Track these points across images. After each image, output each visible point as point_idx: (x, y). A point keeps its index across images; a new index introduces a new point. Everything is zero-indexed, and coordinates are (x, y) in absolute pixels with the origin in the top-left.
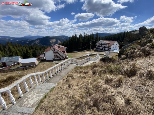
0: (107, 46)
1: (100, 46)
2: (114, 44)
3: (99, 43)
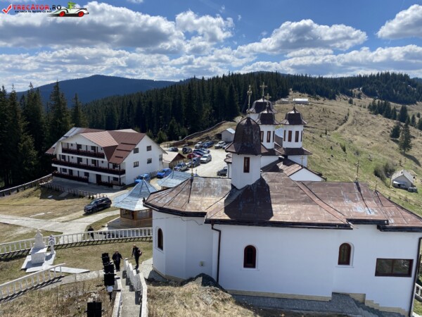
0: (105, 160)
1: (75, 161)
2: (136, 151)
3: (65, 147)
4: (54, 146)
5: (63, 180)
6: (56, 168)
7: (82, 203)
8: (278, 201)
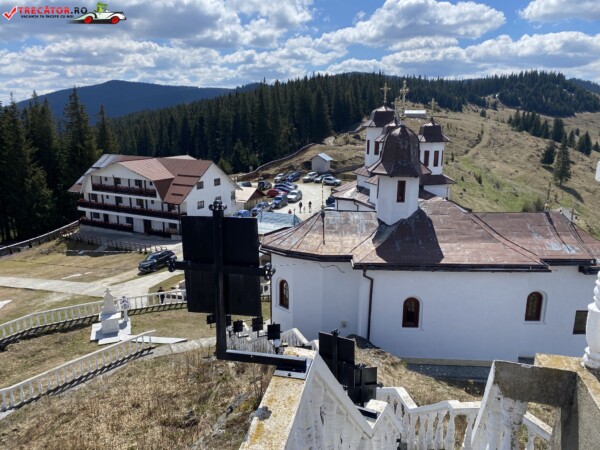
2: (200, 186)
3: (97, 182)
4: (79, 181)
5: (96, 229)
6: (84, 213)
7: (132, 260)
8: (446, 238)
